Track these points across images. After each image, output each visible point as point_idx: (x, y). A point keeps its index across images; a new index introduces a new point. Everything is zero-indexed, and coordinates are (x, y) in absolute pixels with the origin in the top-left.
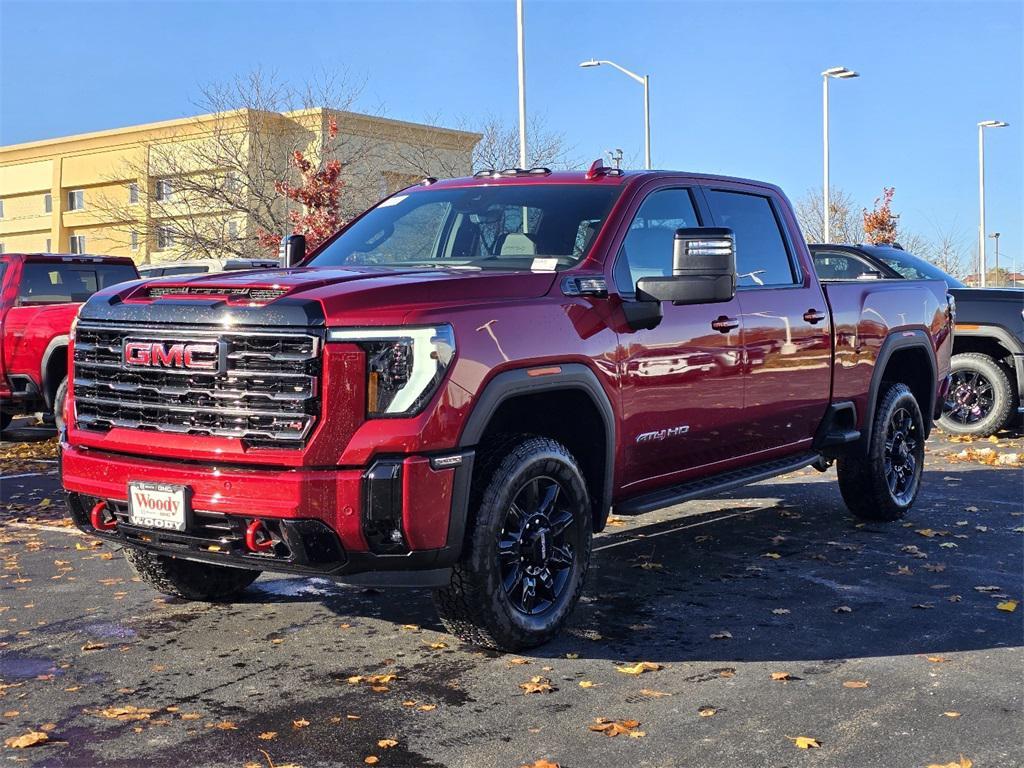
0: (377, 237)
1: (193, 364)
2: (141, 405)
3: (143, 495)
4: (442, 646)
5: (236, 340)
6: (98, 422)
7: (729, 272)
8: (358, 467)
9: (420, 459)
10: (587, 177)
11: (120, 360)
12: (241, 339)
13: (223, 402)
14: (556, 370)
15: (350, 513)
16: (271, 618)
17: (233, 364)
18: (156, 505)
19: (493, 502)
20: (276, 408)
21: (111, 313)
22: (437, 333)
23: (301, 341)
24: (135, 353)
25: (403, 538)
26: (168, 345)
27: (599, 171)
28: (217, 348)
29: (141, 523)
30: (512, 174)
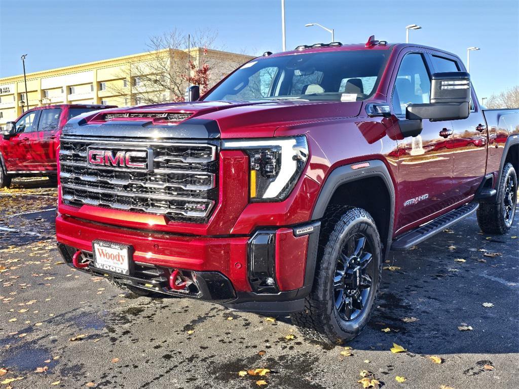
0: (239, 86)
1: (130, 165)
2: (99, 190)
3: (102, 250)
4: (292, 337)
5: (160, 148)
6: (75, 200)
7: (467, 100)
8: (245, 235)
9: (287, 230)
10: (366, 46)
11: (86, 161)
12: (163, 148)
13: (152, 191)
14: (367, 165)
15: (240, 266)
16: (186, 311)
17: (158, 165)
18: (110, 256)
19: (330, 253)
20: (188, 195)
21: (80, 131)
22: (297, 142)
23: (203, 149)
24: (94, 157)
25: (275, 283)
26: (114, 152)
27: (372, 43)
28: (147, 154)
29: (101, 268)
30: (319, 47)
